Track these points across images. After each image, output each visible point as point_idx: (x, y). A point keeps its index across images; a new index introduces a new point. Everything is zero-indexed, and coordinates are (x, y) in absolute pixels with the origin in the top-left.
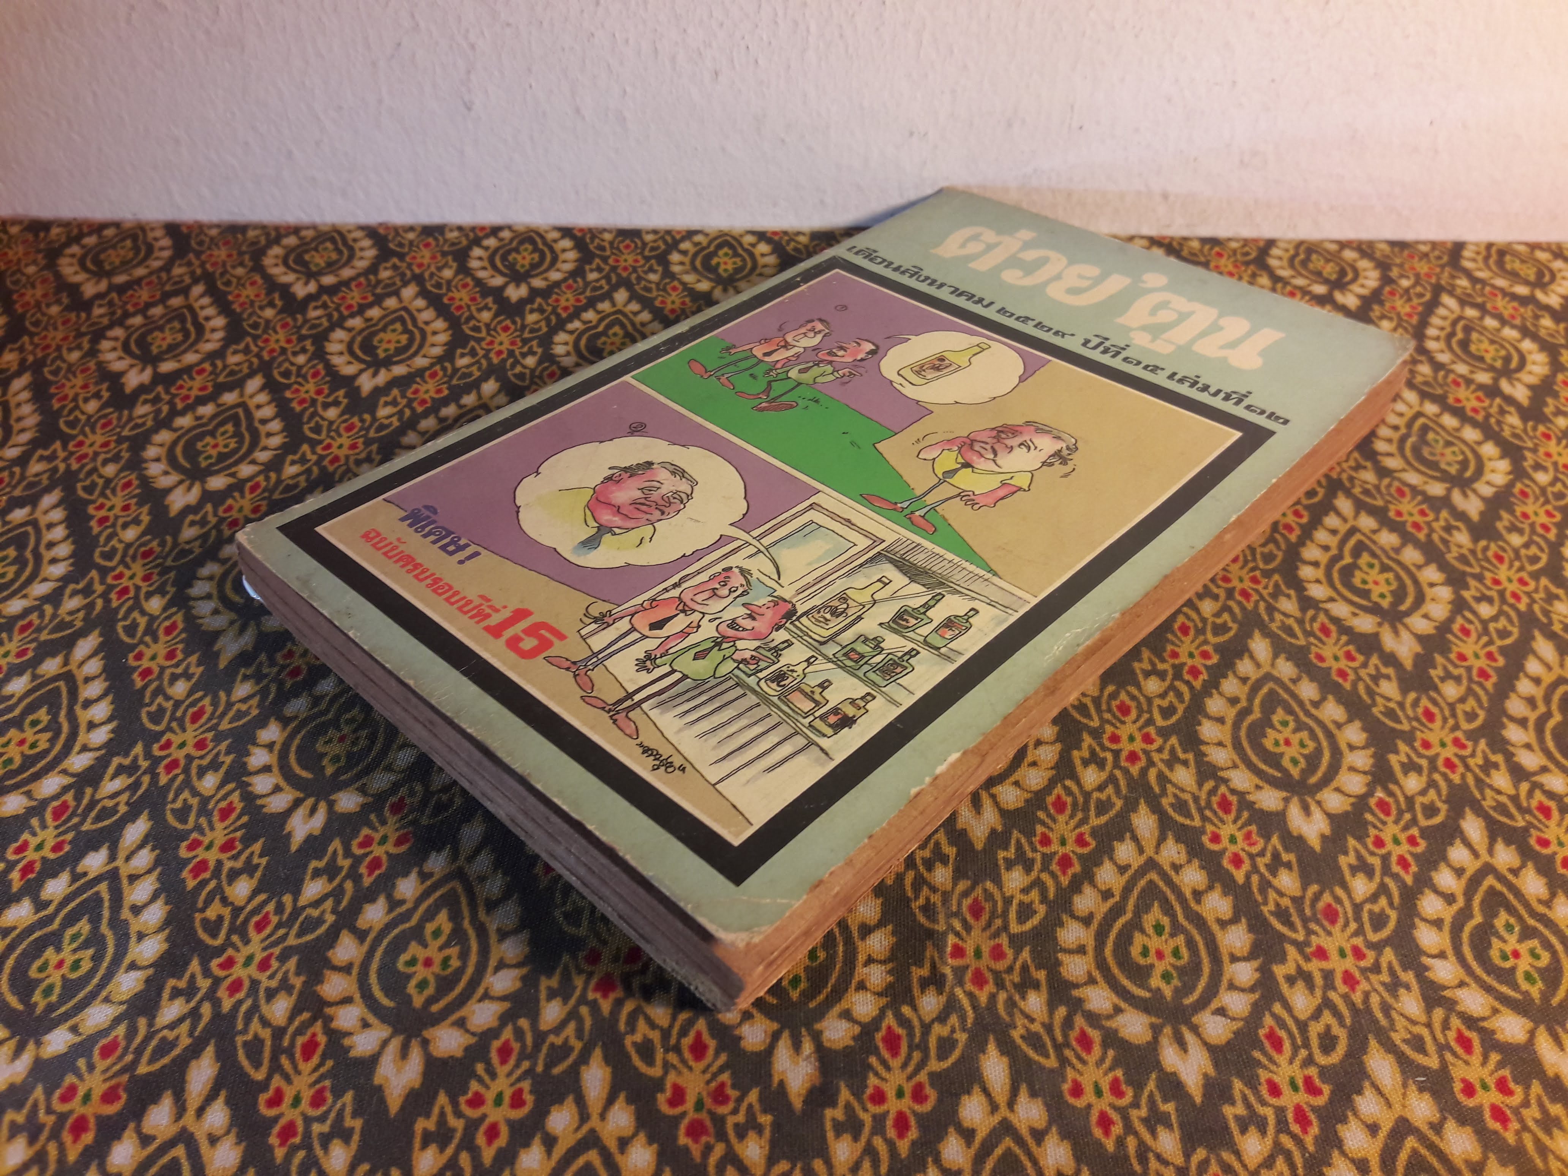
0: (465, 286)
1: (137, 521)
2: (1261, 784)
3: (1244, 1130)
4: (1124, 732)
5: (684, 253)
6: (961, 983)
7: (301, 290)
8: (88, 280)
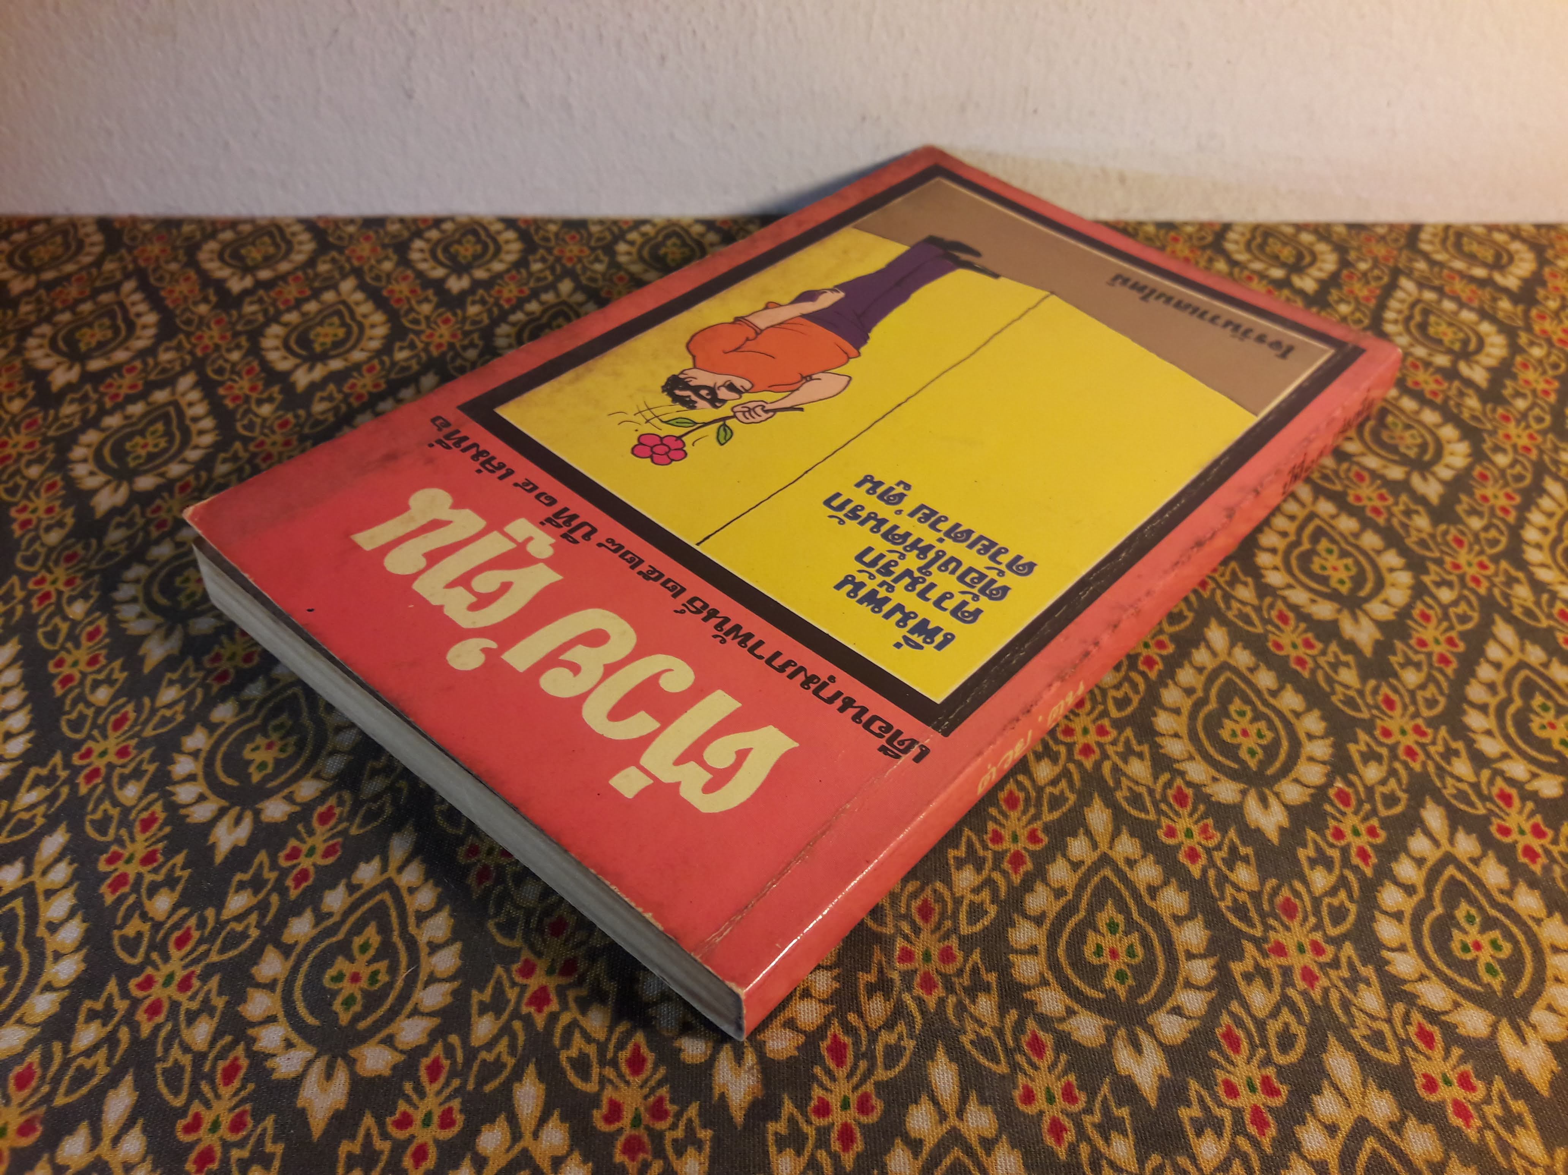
0: (405, 278)
1: (61, 524)
2: (1217, 775)
3: (1199, 1133)
4: (1077, 725)
5: (632, 243)
6: (909, 989)
7: (236, 285)
8: (15, 277)
